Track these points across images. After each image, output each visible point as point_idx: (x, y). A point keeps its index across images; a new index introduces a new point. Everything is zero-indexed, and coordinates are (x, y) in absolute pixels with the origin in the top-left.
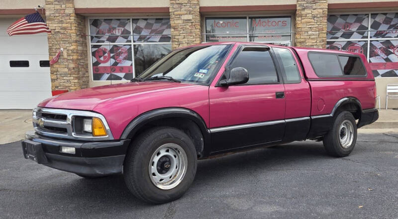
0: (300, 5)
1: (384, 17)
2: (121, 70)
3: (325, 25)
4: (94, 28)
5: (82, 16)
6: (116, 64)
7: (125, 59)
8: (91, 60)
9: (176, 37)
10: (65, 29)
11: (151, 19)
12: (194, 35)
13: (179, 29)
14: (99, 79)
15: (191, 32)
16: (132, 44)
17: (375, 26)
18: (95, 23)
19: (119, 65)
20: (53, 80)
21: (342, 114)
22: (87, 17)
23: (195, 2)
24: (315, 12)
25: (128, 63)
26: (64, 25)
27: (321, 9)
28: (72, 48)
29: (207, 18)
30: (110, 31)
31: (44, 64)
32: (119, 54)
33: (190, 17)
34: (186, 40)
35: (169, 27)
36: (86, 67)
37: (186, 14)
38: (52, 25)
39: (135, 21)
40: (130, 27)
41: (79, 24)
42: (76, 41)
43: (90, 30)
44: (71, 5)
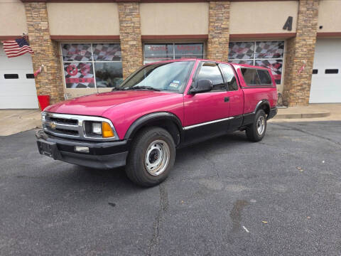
0: (211, 35)
1: (264, 44)
2: (86, 80)
3: (227, 50)
4: (65, 50)
5: (56, 41)
6: (82, 76)
7: (88, 72)
8: (64, 74)
9: (125, 57)
10: (44, 50)
11: (106, 44)
12: (138, 56)
13: (127, 51)
14: (70, 87)
15: (136, 54)
16: (93, 62)
17: (258, 50)
18: (65, 47)
19: (84, 77)
20: (37, 88)
21: (259, 112)
22: (60, 42)
23: (137, 32)
24: (221, 40)
25: (90, 76)
26: (43, 48)
27: (225, 38)
28: (50, 65)
29: (146, 44)
30: (76, 52)
31: (29, 76)
32: (84, 70)
33: (135, 43)
34: (132, 59)
35: (120, 50)
36: (61, 79)
37: (132, 40)
38: (34, 48)
39: (94, 45)
40: (91, 50)
41: (54, 47)
42: (53, 60)
43: (62, 52)
44: (47, 33)
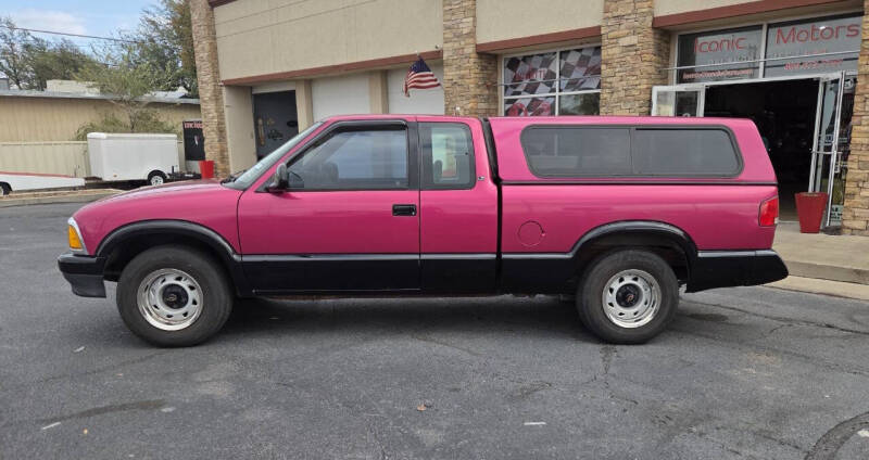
4: (510, 72)
5: (490, 54)
9: (608, 80)
11: (588, 49)
12: (638, 73)
13: (614, 65)
15: (633, 69)
16: (557, 94)
18: (513, 64)
22: (501, 55)
23: (644, 10)
26: (463, 72)
28: (470, 106)
30: (529, 75)
33: (633, 40)
34: (624, 83)
37: (627, 35)
38: (449, 73)
39: (563, 53)
40: (556, 66)
41: (483, 68)
43: (504, 76)
44: (471, 40)
